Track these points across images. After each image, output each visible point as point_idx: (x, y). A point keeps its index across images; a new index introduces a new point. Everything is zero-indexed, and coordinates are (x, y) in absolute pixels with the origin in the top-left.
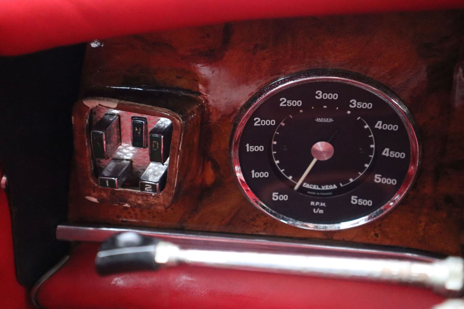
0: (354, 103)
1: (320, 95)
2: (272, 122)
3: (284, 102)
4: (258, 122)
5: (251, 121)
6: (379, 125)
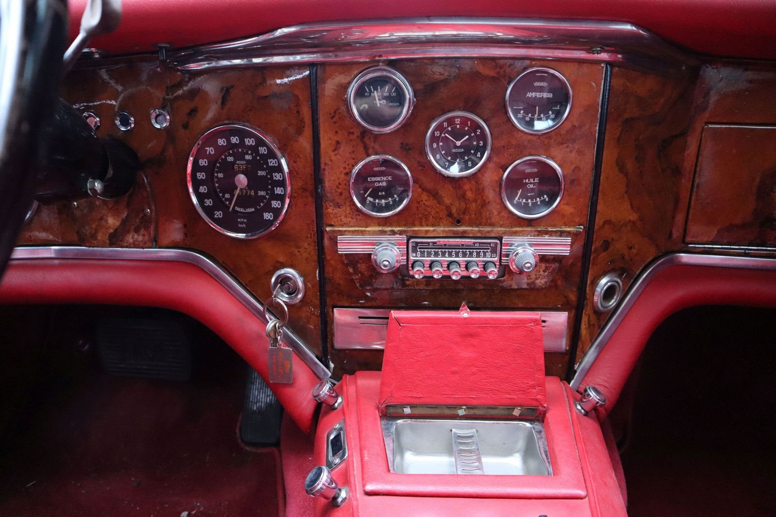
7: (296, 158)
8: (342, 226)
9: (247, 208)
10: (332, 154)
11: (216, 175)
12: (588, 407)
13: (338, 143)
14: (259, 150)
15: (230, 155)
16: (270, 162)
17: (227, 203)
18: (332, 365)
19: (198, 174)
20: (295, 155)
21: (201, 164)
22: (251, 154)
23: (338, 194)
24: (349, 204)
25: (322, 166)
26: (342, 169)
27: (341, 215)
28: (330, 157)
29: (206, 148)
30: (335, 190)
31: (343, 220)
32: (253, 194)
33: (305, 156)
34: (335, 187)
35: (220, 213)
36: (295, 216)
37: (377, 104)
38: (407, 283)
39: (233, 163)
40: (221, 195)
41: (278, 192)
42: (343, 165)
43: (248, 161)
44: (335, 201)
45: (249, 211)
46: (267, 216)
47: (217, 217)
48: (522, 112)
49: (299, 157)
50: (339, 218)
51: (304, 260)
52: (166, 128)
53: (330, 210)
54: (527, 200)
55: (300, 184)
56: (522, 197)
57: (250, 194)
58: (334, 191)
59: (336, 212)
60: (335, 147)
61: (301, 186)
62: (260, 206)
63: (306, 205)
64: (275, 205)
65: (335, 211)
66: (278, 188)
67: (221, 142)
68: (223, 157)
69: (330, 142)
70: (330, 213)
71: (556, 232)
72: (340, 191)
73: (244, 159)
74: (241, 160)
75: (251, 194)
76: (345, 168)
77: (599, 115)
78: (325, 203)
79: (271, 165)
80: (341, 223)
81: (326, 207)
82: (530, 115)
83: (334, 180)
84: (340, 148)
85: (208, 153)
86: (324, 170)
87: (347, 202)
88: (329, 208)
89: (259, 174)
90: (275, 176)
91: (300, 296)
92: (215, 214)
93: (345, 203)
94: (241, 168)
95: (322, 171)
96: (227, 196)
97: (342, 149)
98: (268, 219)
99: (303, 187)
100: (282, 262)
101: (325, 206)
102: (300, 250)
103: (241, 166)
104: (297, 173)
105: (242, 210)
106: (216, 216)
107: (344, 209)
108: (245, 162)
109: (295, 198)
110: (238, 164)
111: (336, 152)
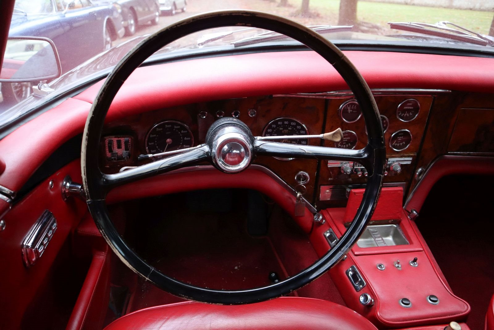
0: (175, 127)
1: (167, 126)
2: (155, 136)
3: (157, 129)
4: (151, 136)
5: (149, 136)
6: (182, 132)
12: (412, 217)
13: (332, 126)
18: (316, 206)
37: (348, 112)
38: (351, 176)
43: (289, 130)
48: (401, 113)
51: (310, 169)
52: (254, 117)
54: (397, 144)
56: (395, 143)
66: (303, 142)
67: (280, 123)
71: (407, 156)
74: (286, 130)
77: (428, 114)
82: (403, 114)
91: (308, 180)
100: (300, 169)
102: (309, 165)
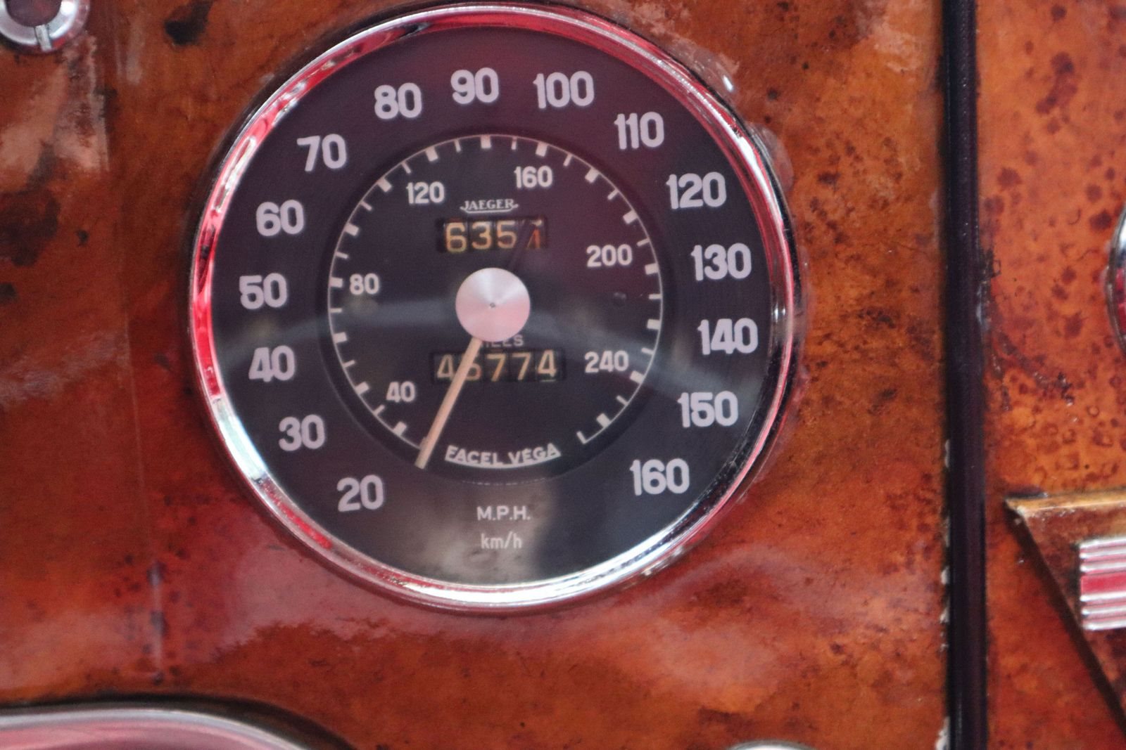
7: (834, 160)
8: (1080, 489)
9: (518, 447)
10: (1035, 122)
11: (336, 282)
13: (1064, 66)
14: (616, 130)
15: (424, 172)
16: (681, 192)
17: (400, 429)
19: (247, 284)
20: (829, 145)
21: (269, 225)
22: (553, 160)
23: (1061, 325)
24: (1110, 375)
25: (989, 188)
26: (1080, 199)
27: (1073, 433)
28: (1027, 138)
29: (302, 142)
30: (1049, 306)
31: (1085, 459)
32: (552, 371)
33: (888, 141)
34: (1047, 293)
35: (372, 487)
36: (818, 461)
39: (438, 216)
40: (362, 389)
41: (717, 345)
42: (1087, 180)
43: (529, 196)
44: (1047, 363)
45: (528, 462)
46: (649, 477)
47: (356, 506)
49: (850, 150)
50: (1065, 451)
51: (865, 692)
53: (1022, 415)
55: (854, 293)
57: (532, 376)
58: (1040, 314)
59: (1050, 420)
60: (1051, 85)
61: (859, 300)
62: (591, 427)
63: (888, 395)
64: (703, 415)
65: (1046, 417)
66: (724, 325)
67: (390, 101)
68: (385, 185)
69: (1026, 62)
70: (1024, 430)
72: (1068, 309)
73: (507, 188)
74: (486, 197)
75: (541, 370)
76: (1093, 193)
78: (1000, 377)
79: (687, 202)
80: (1075, 475)
81: (1005, 394)
83: (1042, 259)
84: (1074, 90)
85: (310, 166)
86: (996, 206)
87: (1101, 366)
88: (1017, 403)
89: (592, 263)
90: (707, 263)
92: (340, 495)
93: (1092, 372)
94: (486, 235)
95: (983, 217)
96: (401, 392)
97: (1081, 97)
98: (658, 490)
99: (866, 304)
100: (736, 715)
101: (998, 396)
102: (840, 640)
103: (486, 225)
104: (840, 239)
105: (487, 461)
106: (345, 506)
107: (1090, 399)
108: (511, 205)
109: (823, 364)
110: (470, 219)
111: (1056, 112)
